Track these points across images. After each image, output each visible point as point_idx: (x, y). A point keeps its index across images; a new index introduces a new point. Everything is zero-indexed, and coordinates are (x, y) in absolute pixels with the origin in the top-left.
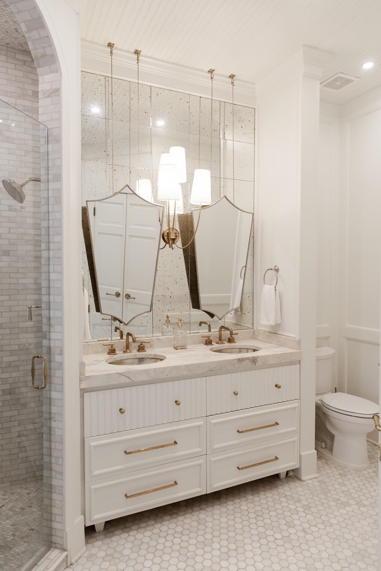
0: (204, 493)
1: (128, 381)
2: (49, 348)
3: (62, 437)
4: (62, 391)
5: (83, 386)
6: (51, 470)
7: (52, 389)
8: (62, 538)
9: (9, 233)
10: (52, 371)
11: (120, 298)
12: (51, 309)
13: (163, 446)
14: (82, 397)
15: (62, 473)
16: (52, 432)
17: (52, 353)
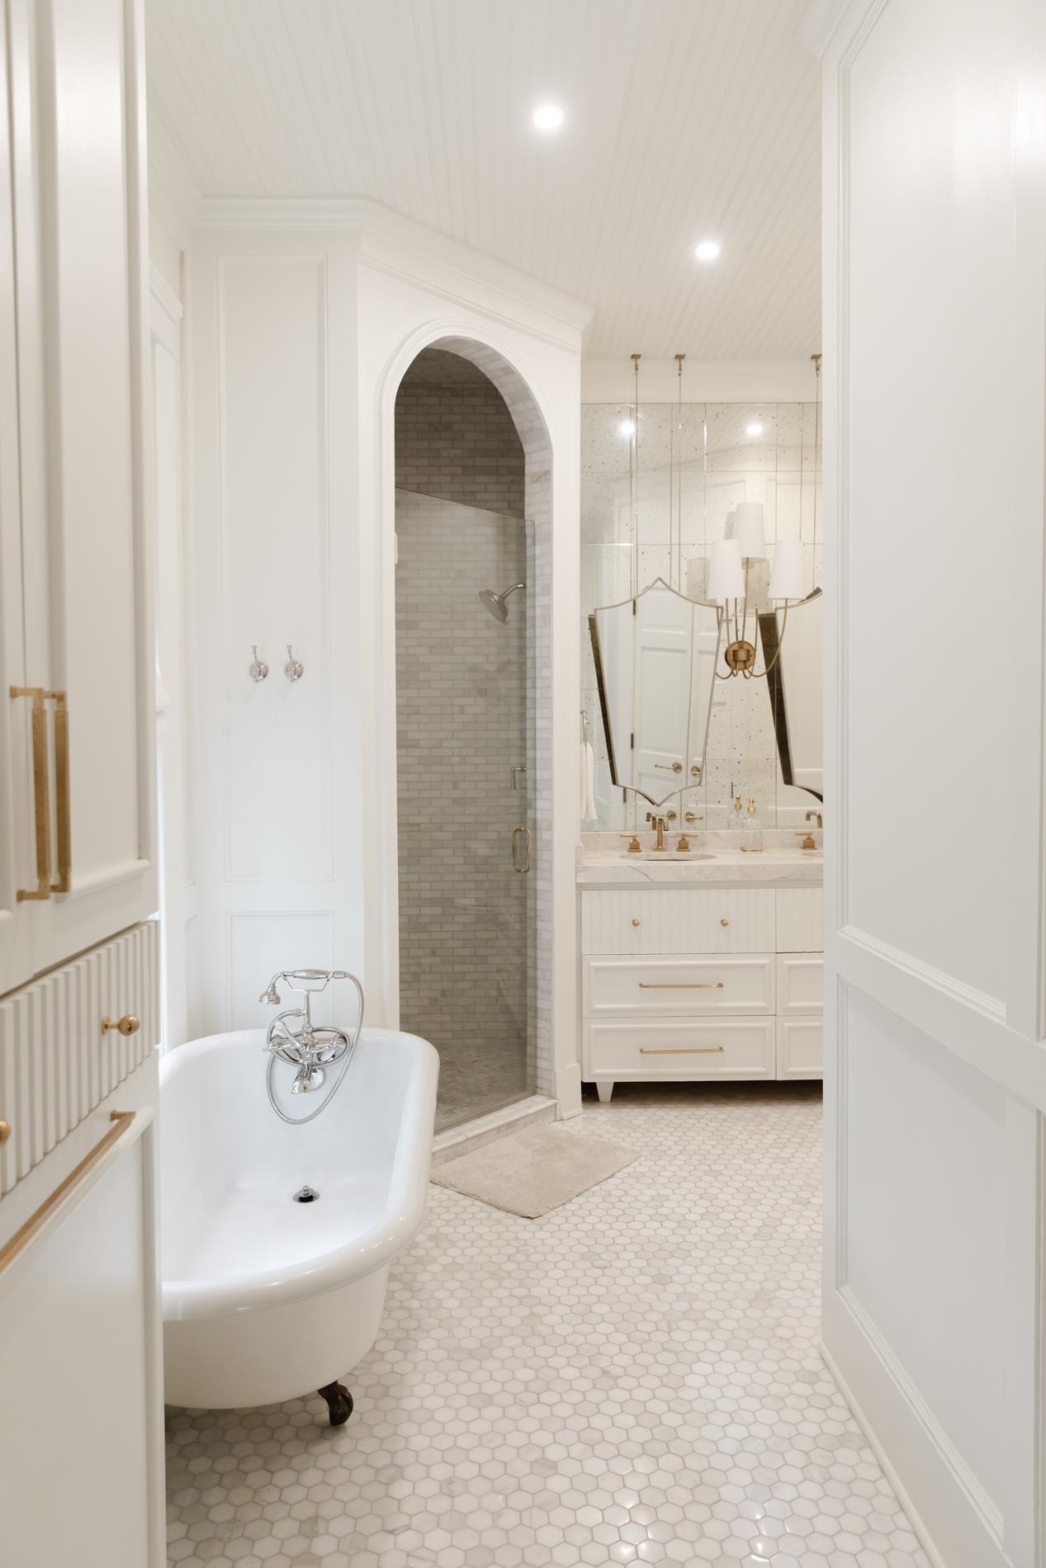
0: (772, 1078)
1: (645, 879)
2: (535, 821)
3: (550, 942)
4: (550, 880)
5: (581, 880)
6: (535, 987)
7: (538, 877)
8: (550, 1080)
9: (487, 662)
10: (539, 853)
11: (682, 774)
12: (537, 767)
13: (699, 986)
14: (579, 896)
15: (550, 992)
16: (538, 936)
17: (538, 827)
